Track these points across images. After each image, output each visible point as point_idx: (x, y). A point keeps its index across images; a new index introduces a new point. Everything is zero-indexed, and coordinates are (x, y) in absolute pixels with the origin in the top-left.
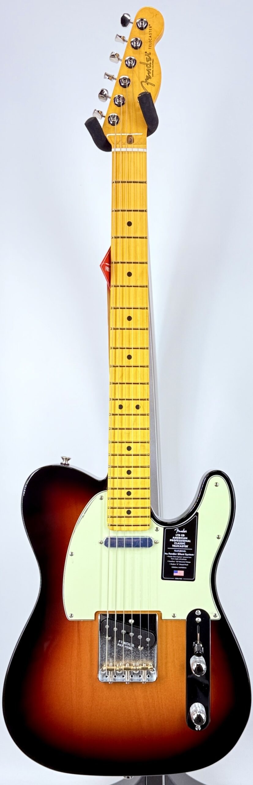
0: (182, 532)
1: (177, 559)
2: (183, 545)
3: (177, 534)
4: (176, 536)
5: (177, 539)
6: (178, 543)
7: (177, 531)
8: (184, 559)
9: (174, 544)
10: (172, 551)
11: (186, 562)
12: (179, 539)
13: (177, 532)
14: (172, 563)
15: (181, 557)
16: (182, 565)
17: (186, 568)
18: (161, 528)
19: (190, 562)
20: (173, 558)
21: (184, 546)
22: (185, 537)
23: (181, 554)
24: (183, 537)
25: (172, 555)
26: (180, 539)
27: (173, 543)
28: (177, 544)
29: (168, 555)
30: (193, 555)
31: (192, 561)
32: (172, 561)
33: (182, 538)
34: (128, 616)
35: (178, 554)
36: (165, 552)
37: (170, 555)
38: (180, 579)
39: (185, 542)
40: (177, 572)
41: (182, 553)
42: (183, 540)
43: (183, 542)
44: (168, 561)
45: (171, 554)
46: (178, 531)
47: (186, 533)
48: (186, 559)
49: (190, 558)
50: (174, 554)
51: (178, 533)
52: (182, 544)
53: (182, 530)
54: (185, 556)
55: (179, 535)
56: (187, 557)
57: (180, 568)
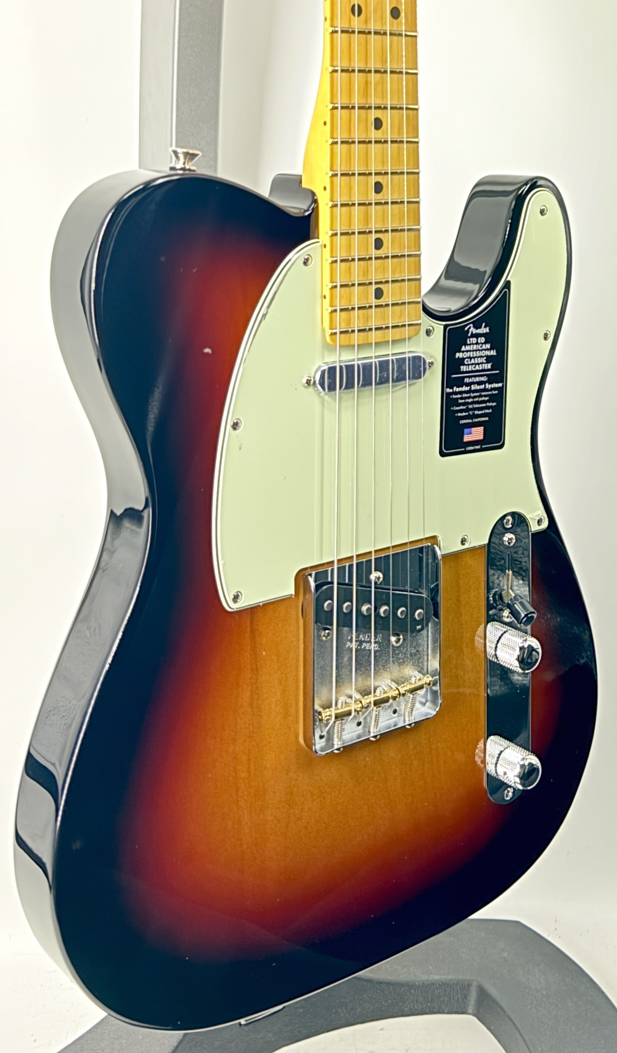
0: (479, 331)
1: (470, 400)
2: (482, 363)
3: (470, 337)
4: (468, 343)
5: (470, 351)
6: (473, 361)
7: (470, 330)
8: (483, 399)
9: (464, 365)
10: (460, 382)
11: (488, 404)
12: (473, 351)
13: (469, 335)
14: (461, 411)
15: (478, 394)
16: (480, 412)
17: (487, 419)
18: (438, 328)
19: (494, 404)
20: (461, 398)
21: (483, 365)
22: (485, 343)
23: (478, 387)
24: (482, 344)
25: (461, 393)
26: (476, 351)
27: (461, 361)
28: (469, 363)
29: (453, 393)
30: (500, 385)
31: (499, 397)
32: (462, 407)
33: (479, 347)
34: (364, 567)
35: (473, 387)
36: (447, 387)
37: (456, 393)
38: (477, 447)
39: (485, 356)
40: (470, 433)
41: (479, 383)
42: (482, 350)
43: (481, 357)
44: (452, 408)
45: (458, 390)
46: (473, 330)
47: (487, 333)
48: (487, 399)
49: (496, 394)
50: (465, 388)
51: (473, 336)
52: (480, 360)
53: (480, 327)
54: (485, 390)
55: (474, 340)
56: (490, 393)
57: (476, 420)
